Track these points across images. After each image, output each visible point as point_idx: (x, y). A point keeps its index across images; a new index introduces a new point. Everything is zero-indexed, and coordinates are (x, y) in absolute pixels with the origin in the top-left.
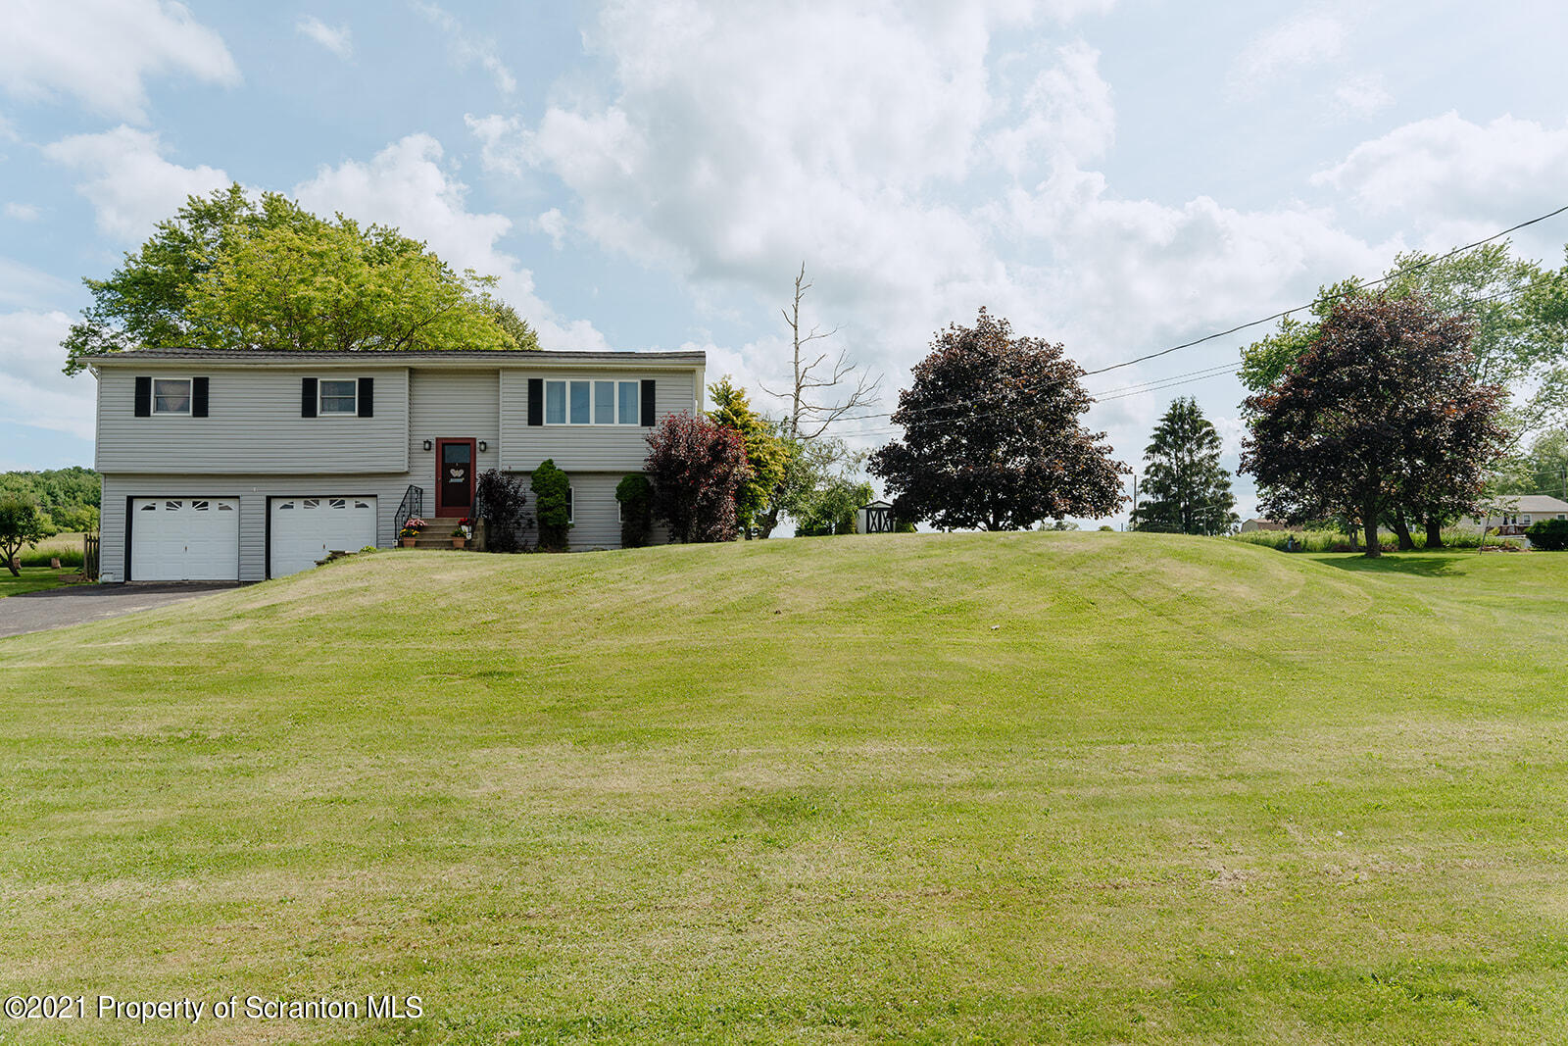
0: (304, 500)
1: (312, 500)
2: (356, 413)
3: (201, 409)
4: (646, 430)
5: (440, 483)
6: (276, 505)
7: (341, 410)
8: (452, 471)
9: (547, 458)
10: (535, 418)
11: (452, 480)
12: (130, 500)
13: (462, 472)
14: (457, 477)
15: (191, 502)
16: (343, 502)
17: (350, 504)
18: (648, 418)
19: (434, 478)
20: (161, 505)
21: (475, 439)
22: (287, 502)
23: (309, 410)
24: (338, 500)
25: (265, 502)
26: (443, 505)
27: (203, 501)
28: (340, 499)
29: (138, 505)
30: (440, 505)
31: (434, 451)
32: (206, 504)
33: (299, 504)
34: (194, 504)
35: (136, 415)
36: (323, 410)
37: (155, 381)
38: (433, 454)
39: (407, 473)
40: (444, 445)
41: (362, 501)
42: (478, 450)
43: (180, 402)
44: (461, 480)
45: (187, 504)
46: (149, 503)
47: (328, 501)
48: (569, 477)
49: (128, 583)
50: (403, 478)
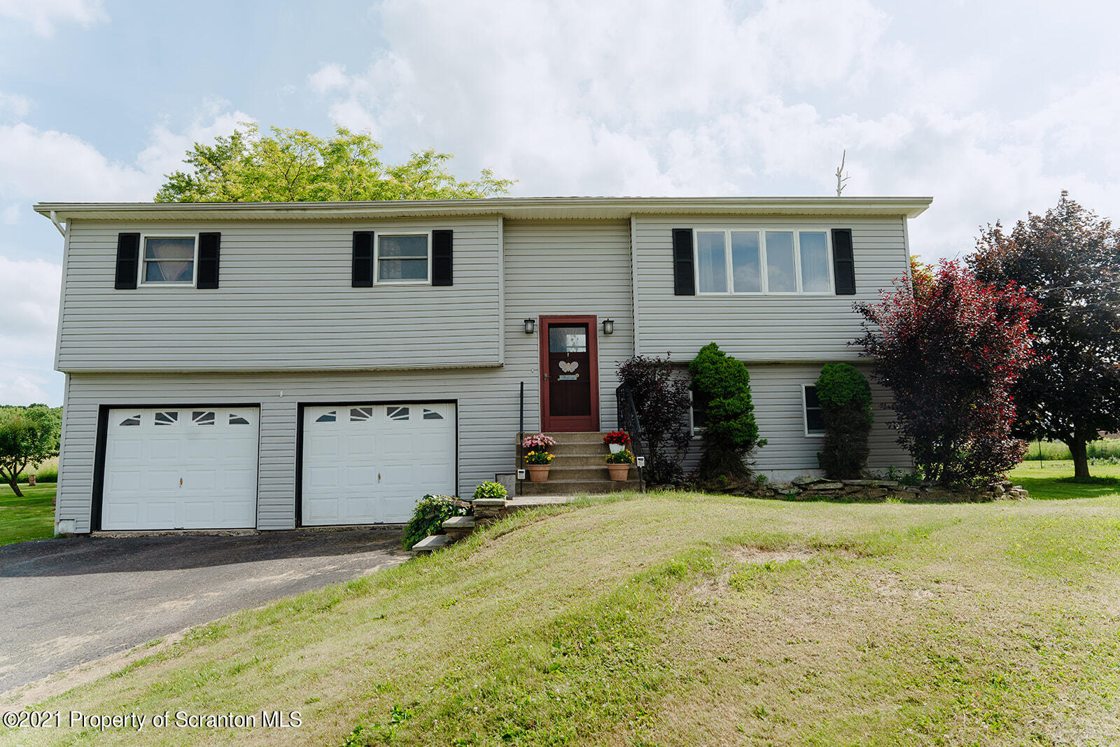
0: (349, 408)
1: (361, 408)
2: (429, 281)
3: (209, 277)
4: (847, 300)
5: (548, 383)
6: (311, 415)
7: (405, 276)
8: (562, 364)
9: (708, 343)
10: (684, 283)
11: (561, 378)
12: (104, 411)
13: (575, 365)
14: (569, 373)
15: (190, 412)
16: (406, 411)
17: (416, 412)
18: (845, 282)
19: (538, 373)
20: (148, 417)
21: (595, 317)
22: (326, 411)
23: (362, 276)
24: (398, 408)
25: (296, 411)
26: (551, 414)
27: (207, 411)
28: (401, 407)
29: (115, 418)
30: (548, 412)
31: (536, 335)
32: (211, 416)
33: (343, 414)
34: (195, 415)
35: (117, 287)
36: (381, 278)
37: (148, 239)
38: (535, 340)
39: (501, 366)
40: (551, 325)
41: (433, 409)
42: (600, 333)
43: (182, 268)
44: (575, 377)
45: (185, 416)
46: (130, 414)
47: (385, 408)
48: (749, 371)
49: (96, 534)
50: (491, 375)
